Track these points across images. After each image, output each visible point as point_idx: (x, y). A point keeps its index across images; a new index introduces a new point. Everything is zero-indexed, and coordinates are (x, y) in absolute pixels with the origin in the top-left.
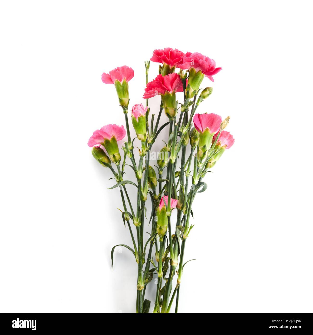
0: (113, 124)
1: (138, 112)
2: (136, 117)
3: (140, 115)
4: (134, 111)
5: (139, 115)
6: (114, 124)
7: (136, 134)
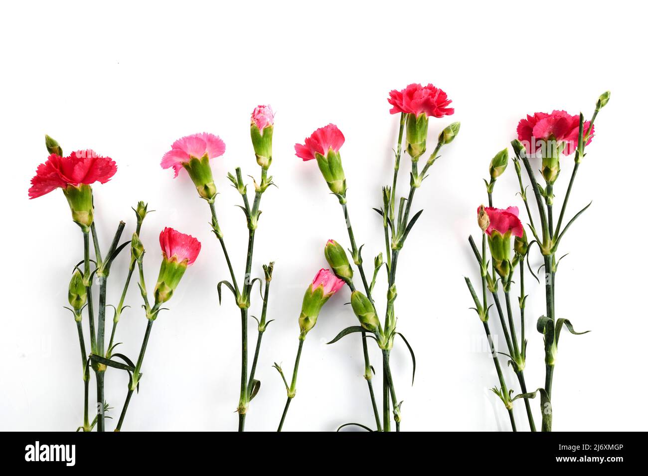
0: (209, 134)
1: (265, 119)
2: (260, 127)
3: (268, 124)
4: (258, 117)
5: (265, 126)
6: (211, 134)
7: (256, 155)
